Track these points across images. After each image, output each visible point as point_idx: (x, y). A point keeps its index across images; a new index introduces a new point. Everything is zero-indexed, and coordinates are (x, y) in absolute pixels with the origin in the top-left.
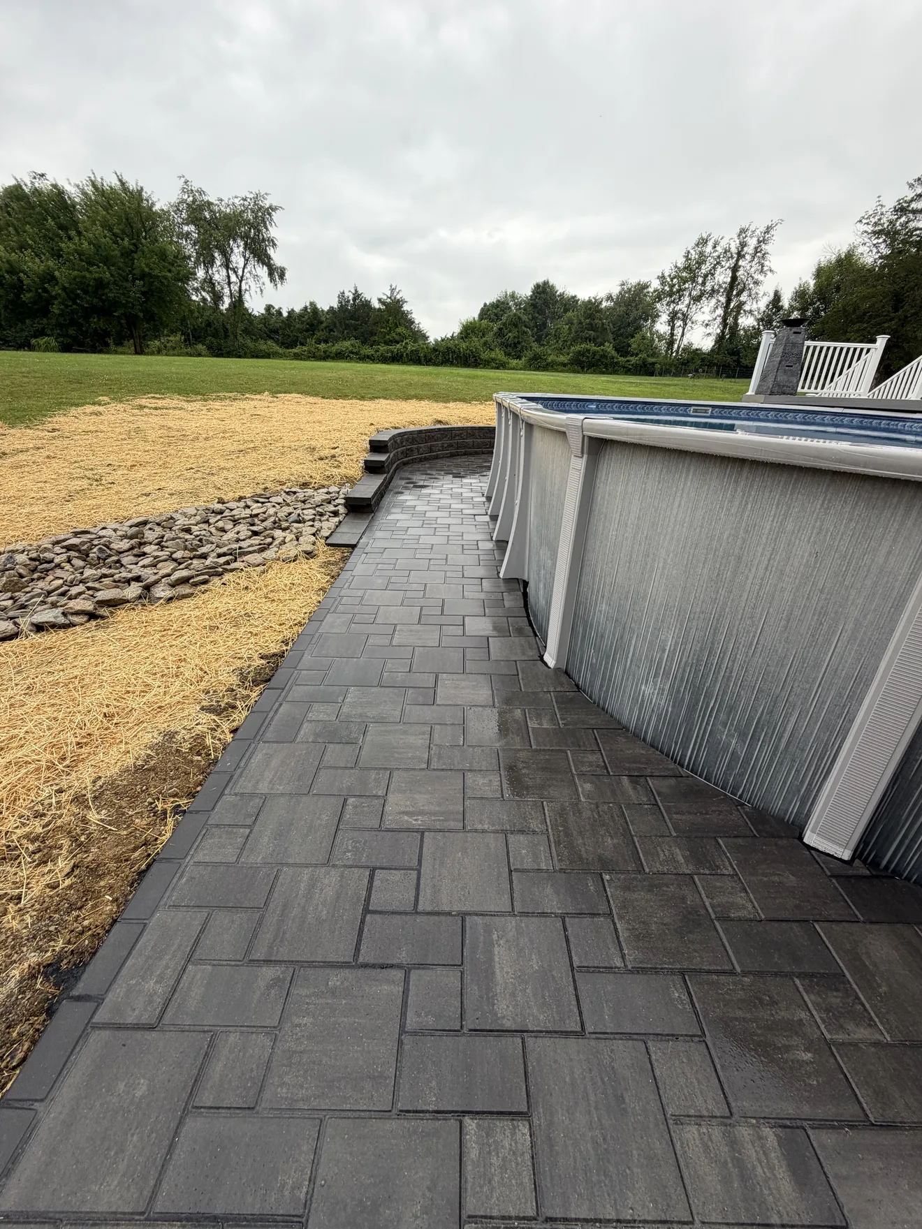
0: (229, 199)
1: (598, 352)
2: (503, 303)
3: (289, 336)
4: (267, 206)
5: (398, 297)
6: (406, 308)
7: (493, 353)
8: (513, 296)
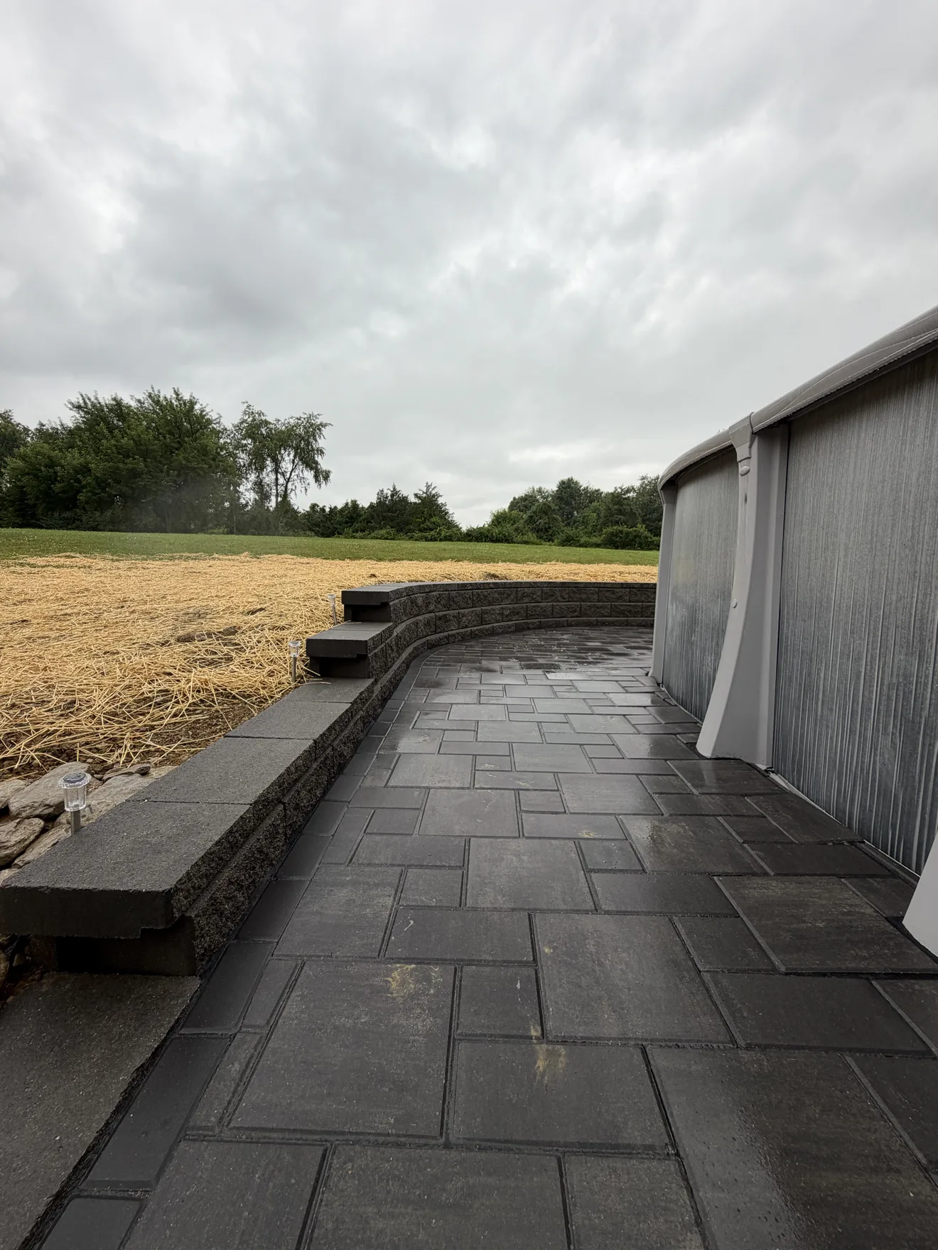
0: (286, 420)
1: (631, 532)
2: (531, 496)
3: (329, 528)
4: (319, 423)
5: (433, 492)
6: (440, 501)
7: (525, 536)
8: (540, 491)
